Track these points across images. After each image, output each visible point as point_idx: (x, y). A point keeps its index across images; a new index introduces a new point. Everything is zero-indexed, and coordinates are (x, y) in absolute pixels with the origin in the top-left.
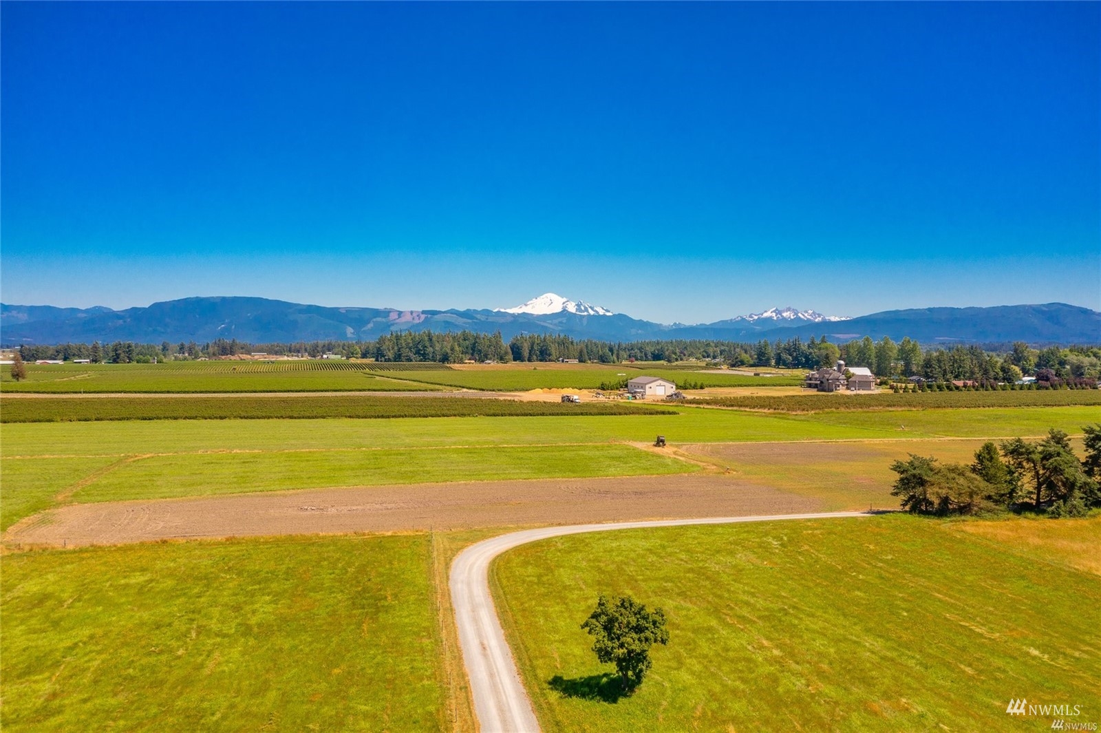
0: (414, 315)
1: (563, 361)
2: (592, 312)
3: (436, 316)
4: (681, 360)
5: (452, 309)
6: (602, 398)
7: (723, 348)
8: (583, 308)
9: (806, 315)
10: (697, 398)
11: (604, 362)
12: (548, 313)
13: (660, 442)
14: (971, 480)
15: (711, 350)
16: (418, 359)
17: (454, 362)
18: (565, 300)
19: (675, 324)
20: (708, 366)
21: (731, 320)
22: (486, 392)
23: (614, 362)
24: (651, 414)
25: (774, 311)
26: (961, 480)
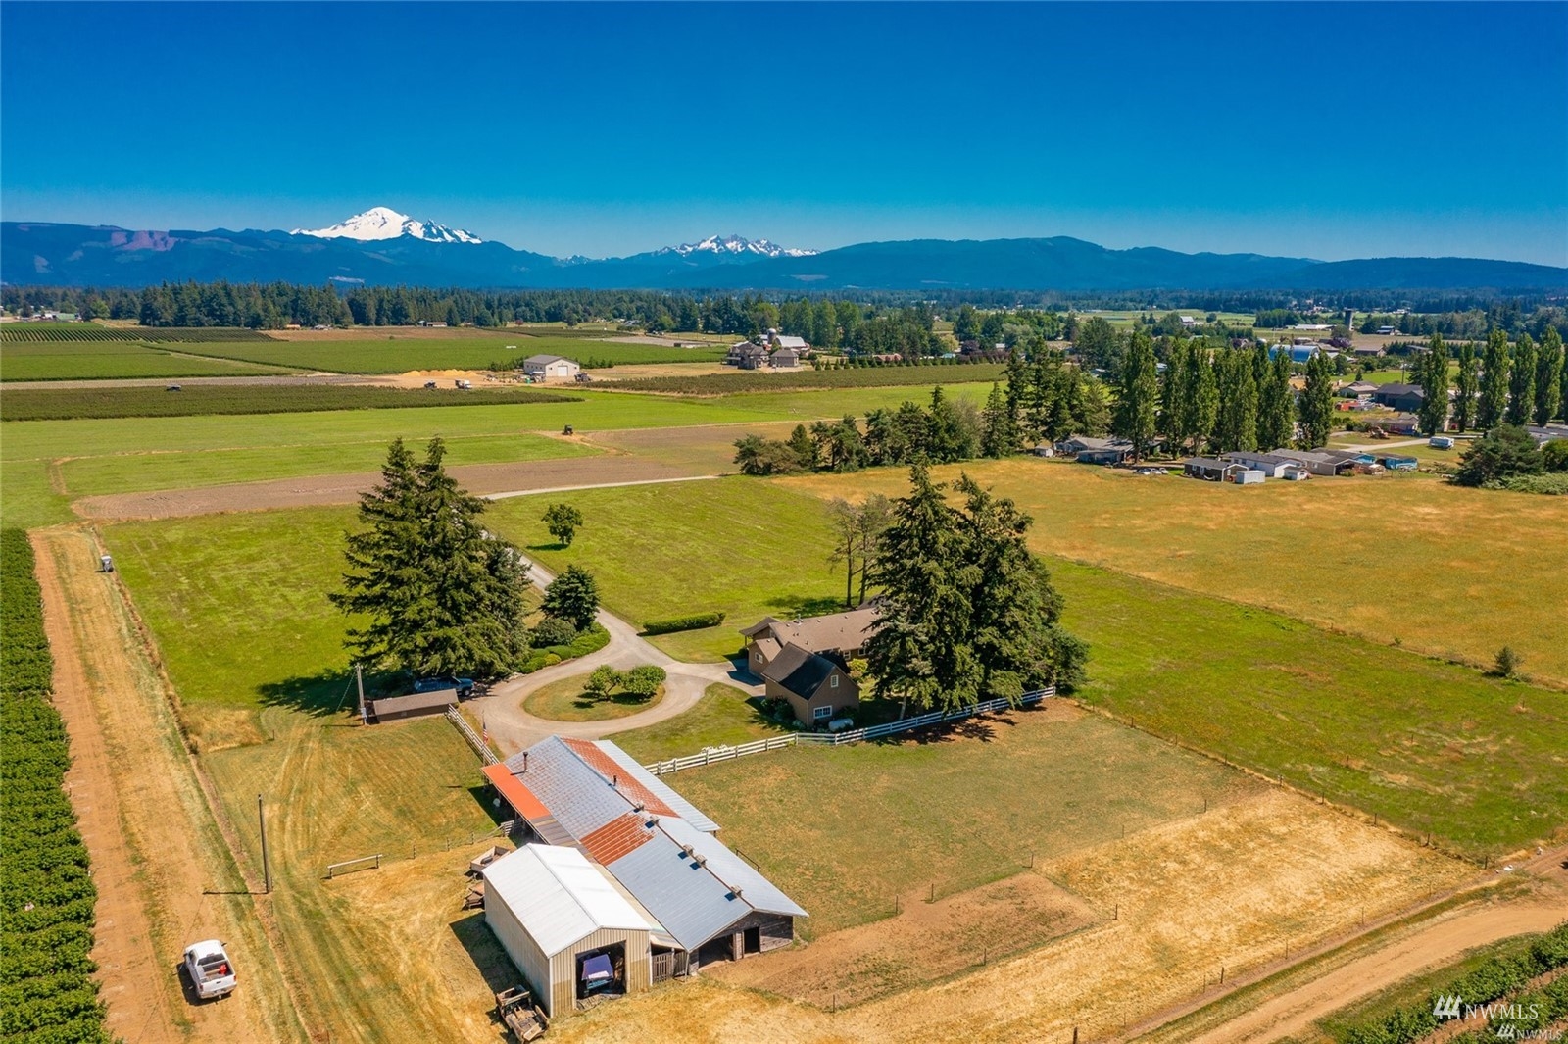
0: (157, 237)
1: (425, 324)
2: (449, 239)
3: (194, 241)
4: (586, 320)
5: (220, 229)
6: (495, 382)
7: (639, 304)
8: (435, 231)
9: (758, 246)
10: (605, 380)
11: (481, 324)
12: (381, 239)
13: (568, 431)
14: (784, 451)
15: (624, 307)
16: (213, 322)
17: (271, 328)
18: (405, 218)
19: (575, 257)
20: (620, 332)
21: (656, 252)
22: (348, 376)
23: (495, 326)
24: (555, 401)
25: (715, 241)
26: (778, 451)
